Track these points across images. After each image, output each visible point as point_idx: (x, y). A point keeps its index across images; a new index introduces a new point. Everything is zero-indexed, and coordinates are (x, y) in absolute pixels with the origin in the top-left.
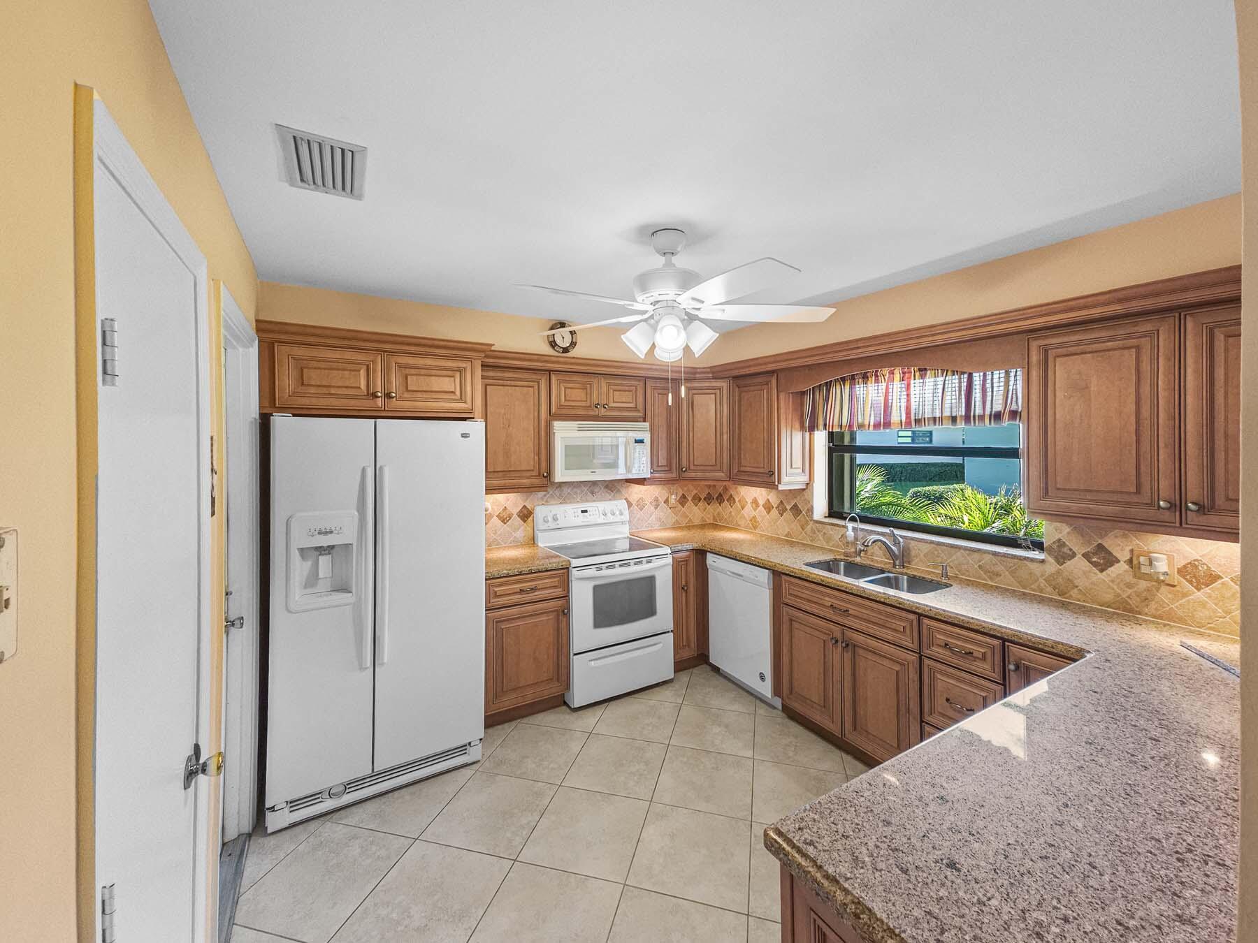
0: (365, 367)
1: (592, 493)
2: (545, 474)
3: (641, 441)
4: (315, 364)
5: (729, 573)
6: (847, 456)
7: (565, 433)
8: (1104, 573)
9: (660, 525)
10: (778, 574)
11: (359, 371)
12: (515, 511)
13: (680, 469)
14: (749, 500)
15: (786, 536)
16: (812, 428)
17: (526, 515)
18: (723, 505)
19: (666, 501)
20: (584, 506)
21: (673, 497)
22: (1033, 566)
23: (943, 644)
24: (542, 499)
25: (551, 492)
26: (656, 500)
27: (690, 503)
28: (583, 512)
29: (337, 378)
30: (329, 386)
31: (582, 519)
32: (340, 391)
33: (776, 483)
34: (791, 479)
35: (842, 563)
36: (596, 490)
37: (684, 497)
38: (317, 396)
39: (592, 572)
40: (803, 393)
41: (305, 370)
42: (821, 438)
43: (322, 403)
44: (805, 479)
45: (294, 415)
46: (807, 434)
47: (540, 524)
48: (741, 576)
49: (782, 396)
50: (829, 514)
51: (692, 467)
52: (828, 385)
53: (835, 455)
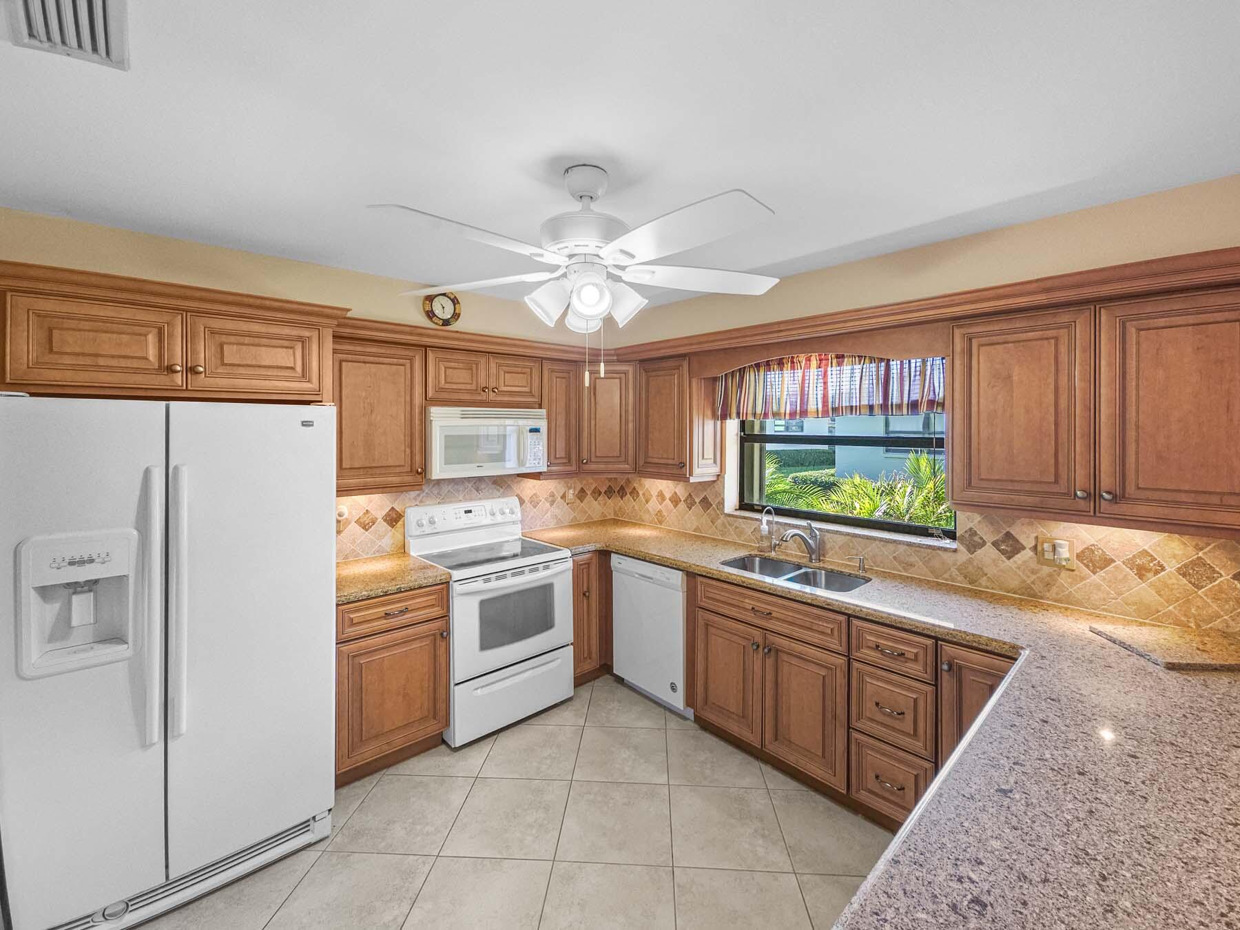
0: (156, 331)
1: (477, 490)
2: (419, 470)
3: (536, 430)
4: (73, 324)
5: (637, 576)
6: (757, 446)
7: (444, 421)
8: (1011, 560)
9: (557, 523)
10: (692, 576)
11: (146, 335)
12: (380, 514)
13: (580, 461)
14: (654, 493)
15: (696, 531)
16: (725, 416)
17: (394, 519)
18: (626, 498)
19: (563, 497)
20: (468, 506)
21: (571, 491)
22: (945, 555)
23: (874, 646)
24: (415, 499)
25: (426, 491)
26: (552, 495)
27: (589, 498)
28: (466, 512)
29: (108, 343)
30: (97, 355)
31: (465, 521)
32: (114, 362)
33: (688, 476)
34: (703, 471)
35: (757, 559)
36: (483, 487)
37: (582, 491)
38: (74, 368)
39: (479, 585)
40: (715, 379)
41: (56, 333)
42: (732, 426)
43: (82, 377)
44: (716, 470)
45: (32, 395)
46: (719, 423)
47: (412, 529)
48: (652, 579)
49: (694, 382)
50: (740, 506)
51: (593, 459)
52: (742, 371)
53: (746, 444)
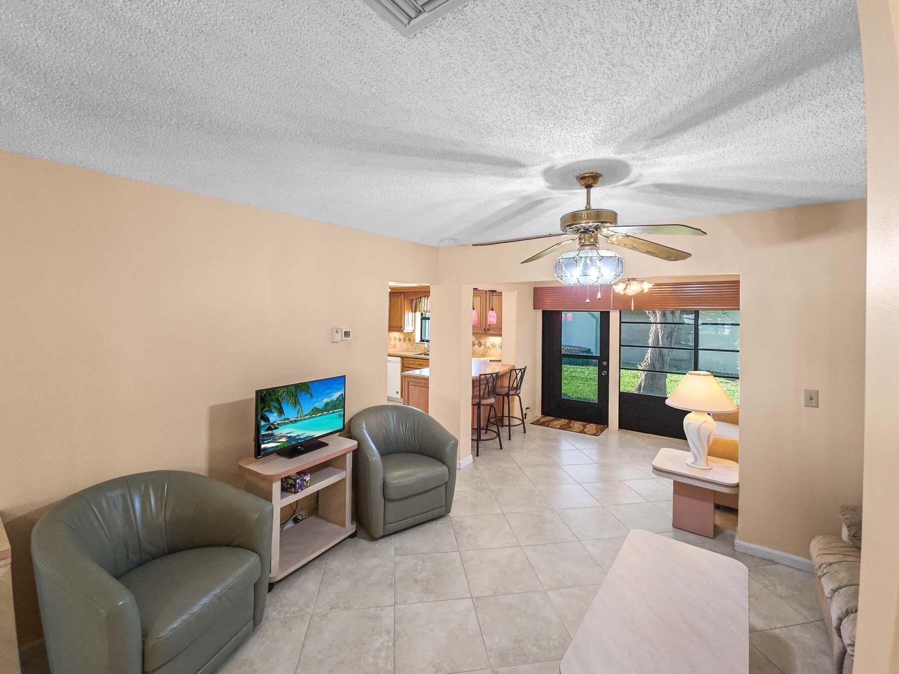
6: (427, 321)
10: (403, 358)
14: (393, 338)
15: (406, 349)
16: (415, 311)
33: (403, 330)
34: (408, 328)
40: (412, 300)
42: (418, 314)
44: (413, 329)
46: (414, 313)
49: (405, 300)
50: (421, 340)
52: (421, 298)
53: (423, 321)
